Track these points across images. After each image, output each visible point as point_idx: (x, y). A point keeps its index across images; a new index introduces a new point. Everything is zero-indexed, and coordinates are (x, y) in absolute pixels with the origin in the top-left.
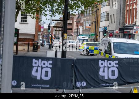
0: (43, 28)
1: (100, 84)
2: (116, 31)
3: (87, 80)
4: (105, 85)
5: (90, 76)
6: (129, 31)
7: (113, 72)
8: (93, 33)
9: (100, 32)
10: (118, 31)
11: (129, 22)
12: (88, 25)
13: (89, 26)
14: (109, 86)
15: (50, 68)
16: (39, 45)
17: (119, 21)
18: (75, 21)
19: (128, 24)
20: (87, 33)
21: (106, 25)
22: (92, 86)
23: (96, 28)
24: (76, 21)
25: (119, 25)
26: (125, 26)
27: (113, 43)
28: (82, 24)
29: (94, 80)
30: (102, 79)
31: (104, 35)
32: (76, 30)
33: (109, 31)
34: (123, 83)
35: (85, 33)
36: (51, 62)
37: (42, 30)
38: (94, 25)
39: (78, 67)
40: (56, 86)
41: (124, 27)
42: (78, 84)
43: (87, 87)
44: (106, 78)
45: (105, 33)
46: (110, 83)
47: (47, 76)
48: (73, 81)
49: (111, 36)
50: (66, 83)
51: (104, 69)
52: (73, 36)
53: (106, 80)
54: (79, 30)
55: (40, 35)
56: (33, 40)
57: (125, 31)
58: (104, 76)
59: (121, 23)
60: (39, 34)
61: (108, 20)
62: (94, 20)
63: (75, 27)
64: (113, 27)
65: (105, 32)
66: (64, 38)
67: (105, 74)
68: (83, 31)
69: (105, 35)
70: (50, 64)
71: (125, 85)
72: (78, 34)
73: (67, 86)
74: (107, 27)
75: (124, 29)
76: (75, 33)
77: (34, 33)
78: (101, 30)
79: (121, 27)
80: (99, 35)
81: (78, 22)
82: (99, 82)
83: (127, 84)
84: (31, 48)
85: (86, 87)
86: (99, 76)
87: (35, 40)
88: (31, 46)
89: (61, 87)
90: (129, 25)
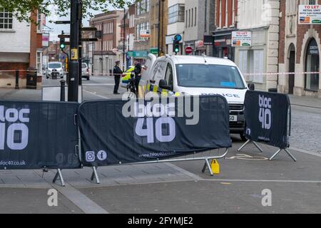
0: (47, 39)
1: (138, 154)
2: (198, 42)
3: (109, 146)
4: (148, 155)
5: (116, 137)
6: (224, 40)
7: (165, 127)
8: (154, 48)
9: (167, 45)
10: (202, 41)
11: (223, 24)
12: (143, 32)
13: (145, 34)
14: (157, 157)
15: (25, 123)
16: (38, 75)
17: (203, 22)
18: (118, 24)
19: (222, 27)
20: (143, 48)
21: (180, 32)
22: (120, 159)
23: (161, 38)
24: (120, 24)
25: (204, 30)
26: (217, 31)
27: (177, 65)
28: (132, 31)
29: (125, 146)
30: (140, 143)
31: (174, 51)
32: (121, 44)
33: (186, 42)
34: (188, 150)
35: (138, 49)
36: (27, 111)
37: (45, 43)
38: (155, 30)
39: (86, 118)
40: (40, 163)
41: (214, 33)
42: (90, 156)
43: (109, 161)
44: (150, 140)
45: (177, 47)
46: (159, 152)
47: (20, 141)
48: (78, 150)
49: (190, 52)
50: (62, 154)
51: (145, 122)
52: (115, 54)
53: (151, 144)
54: (127, 43)
55: (41, 54)
56: (27, 65)
57: (215, 41)
58: (146, 137)
59: (208, 26)
60: (39, 53)
61: (182, 20)
62: (156, 21)
63: (118, 37)
64: (193, 34)
65: (177, 44)
66: (72, 58)
67: (149, 133)
68: (136, 43)
69: (177, 50)
70: (24, 115)
71: (192, 155)
72: (126, 51)
73: (65, 162)
74: (182, 35)
75: (214, 38)
76: (119, 48)
77: (29, 51)
78: (169, 41)
79: (207, 34)
80: (166, 50)
81: (125, 27)
82: (135, 150)
83: (197, 152)
84: (23, 82)
85: (106, 163)
86: (135, 137)
87: (31, 65)
88: (23, 78)
89: (51, 164)
90: (223, 30)
